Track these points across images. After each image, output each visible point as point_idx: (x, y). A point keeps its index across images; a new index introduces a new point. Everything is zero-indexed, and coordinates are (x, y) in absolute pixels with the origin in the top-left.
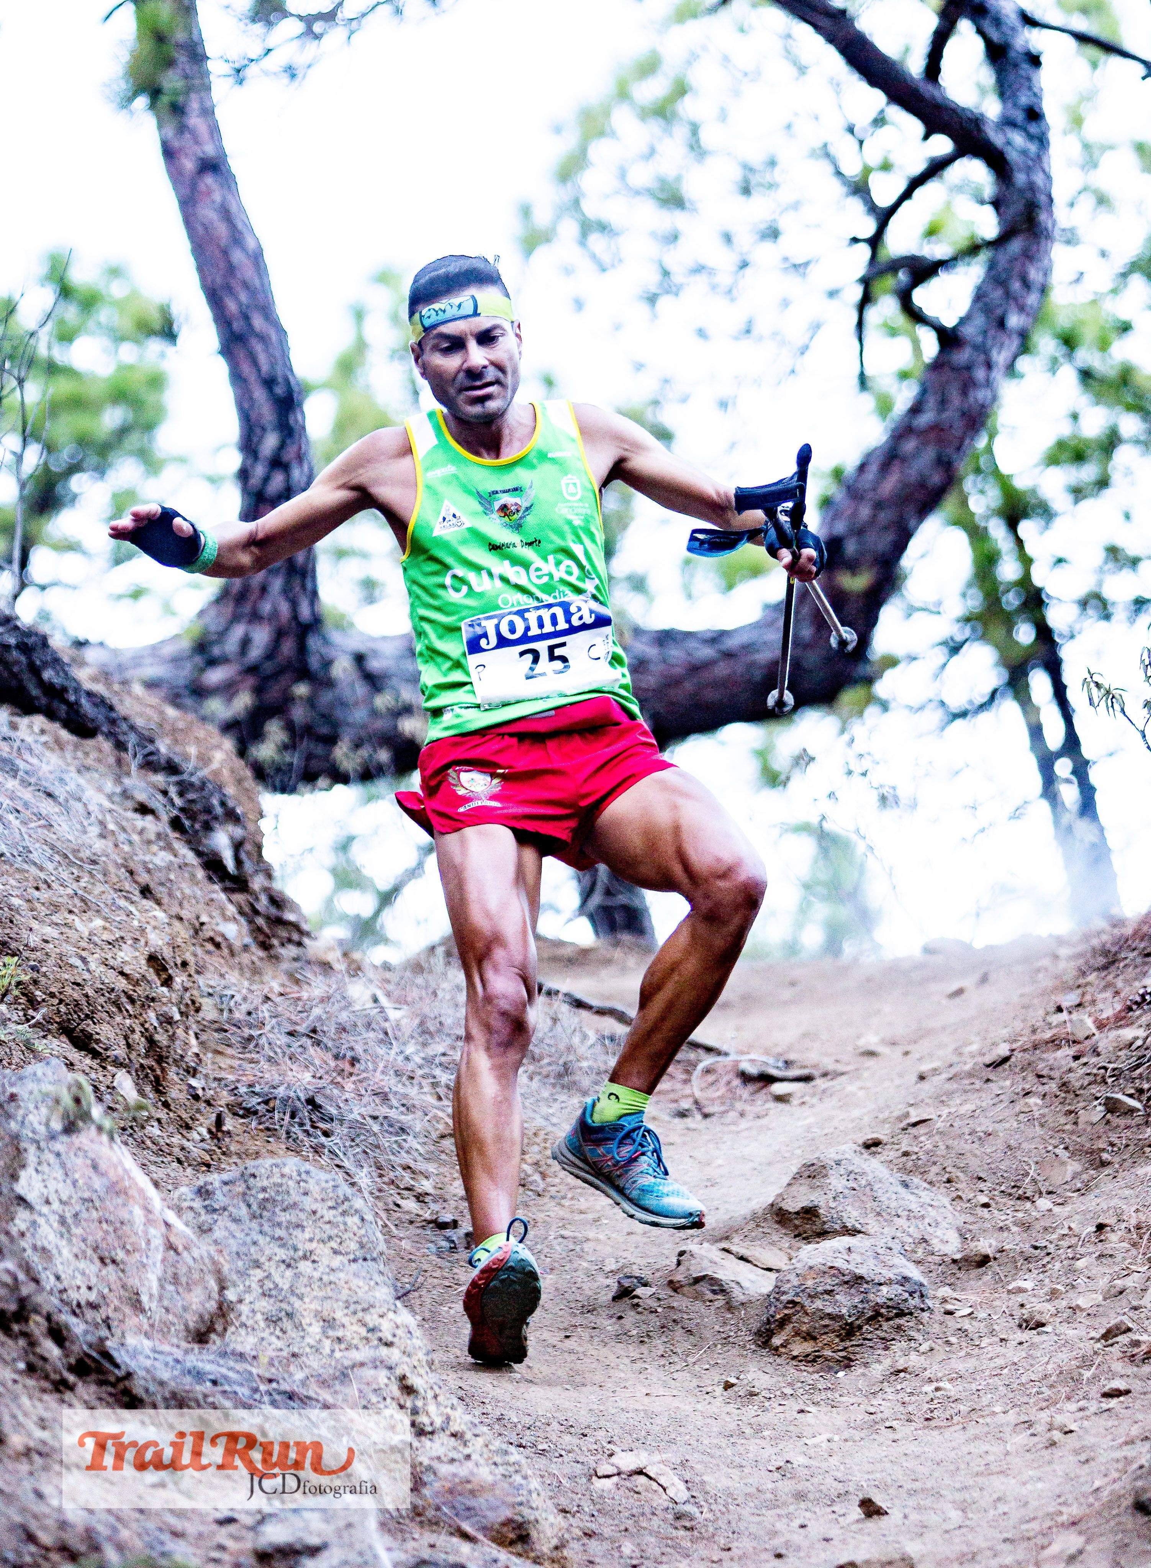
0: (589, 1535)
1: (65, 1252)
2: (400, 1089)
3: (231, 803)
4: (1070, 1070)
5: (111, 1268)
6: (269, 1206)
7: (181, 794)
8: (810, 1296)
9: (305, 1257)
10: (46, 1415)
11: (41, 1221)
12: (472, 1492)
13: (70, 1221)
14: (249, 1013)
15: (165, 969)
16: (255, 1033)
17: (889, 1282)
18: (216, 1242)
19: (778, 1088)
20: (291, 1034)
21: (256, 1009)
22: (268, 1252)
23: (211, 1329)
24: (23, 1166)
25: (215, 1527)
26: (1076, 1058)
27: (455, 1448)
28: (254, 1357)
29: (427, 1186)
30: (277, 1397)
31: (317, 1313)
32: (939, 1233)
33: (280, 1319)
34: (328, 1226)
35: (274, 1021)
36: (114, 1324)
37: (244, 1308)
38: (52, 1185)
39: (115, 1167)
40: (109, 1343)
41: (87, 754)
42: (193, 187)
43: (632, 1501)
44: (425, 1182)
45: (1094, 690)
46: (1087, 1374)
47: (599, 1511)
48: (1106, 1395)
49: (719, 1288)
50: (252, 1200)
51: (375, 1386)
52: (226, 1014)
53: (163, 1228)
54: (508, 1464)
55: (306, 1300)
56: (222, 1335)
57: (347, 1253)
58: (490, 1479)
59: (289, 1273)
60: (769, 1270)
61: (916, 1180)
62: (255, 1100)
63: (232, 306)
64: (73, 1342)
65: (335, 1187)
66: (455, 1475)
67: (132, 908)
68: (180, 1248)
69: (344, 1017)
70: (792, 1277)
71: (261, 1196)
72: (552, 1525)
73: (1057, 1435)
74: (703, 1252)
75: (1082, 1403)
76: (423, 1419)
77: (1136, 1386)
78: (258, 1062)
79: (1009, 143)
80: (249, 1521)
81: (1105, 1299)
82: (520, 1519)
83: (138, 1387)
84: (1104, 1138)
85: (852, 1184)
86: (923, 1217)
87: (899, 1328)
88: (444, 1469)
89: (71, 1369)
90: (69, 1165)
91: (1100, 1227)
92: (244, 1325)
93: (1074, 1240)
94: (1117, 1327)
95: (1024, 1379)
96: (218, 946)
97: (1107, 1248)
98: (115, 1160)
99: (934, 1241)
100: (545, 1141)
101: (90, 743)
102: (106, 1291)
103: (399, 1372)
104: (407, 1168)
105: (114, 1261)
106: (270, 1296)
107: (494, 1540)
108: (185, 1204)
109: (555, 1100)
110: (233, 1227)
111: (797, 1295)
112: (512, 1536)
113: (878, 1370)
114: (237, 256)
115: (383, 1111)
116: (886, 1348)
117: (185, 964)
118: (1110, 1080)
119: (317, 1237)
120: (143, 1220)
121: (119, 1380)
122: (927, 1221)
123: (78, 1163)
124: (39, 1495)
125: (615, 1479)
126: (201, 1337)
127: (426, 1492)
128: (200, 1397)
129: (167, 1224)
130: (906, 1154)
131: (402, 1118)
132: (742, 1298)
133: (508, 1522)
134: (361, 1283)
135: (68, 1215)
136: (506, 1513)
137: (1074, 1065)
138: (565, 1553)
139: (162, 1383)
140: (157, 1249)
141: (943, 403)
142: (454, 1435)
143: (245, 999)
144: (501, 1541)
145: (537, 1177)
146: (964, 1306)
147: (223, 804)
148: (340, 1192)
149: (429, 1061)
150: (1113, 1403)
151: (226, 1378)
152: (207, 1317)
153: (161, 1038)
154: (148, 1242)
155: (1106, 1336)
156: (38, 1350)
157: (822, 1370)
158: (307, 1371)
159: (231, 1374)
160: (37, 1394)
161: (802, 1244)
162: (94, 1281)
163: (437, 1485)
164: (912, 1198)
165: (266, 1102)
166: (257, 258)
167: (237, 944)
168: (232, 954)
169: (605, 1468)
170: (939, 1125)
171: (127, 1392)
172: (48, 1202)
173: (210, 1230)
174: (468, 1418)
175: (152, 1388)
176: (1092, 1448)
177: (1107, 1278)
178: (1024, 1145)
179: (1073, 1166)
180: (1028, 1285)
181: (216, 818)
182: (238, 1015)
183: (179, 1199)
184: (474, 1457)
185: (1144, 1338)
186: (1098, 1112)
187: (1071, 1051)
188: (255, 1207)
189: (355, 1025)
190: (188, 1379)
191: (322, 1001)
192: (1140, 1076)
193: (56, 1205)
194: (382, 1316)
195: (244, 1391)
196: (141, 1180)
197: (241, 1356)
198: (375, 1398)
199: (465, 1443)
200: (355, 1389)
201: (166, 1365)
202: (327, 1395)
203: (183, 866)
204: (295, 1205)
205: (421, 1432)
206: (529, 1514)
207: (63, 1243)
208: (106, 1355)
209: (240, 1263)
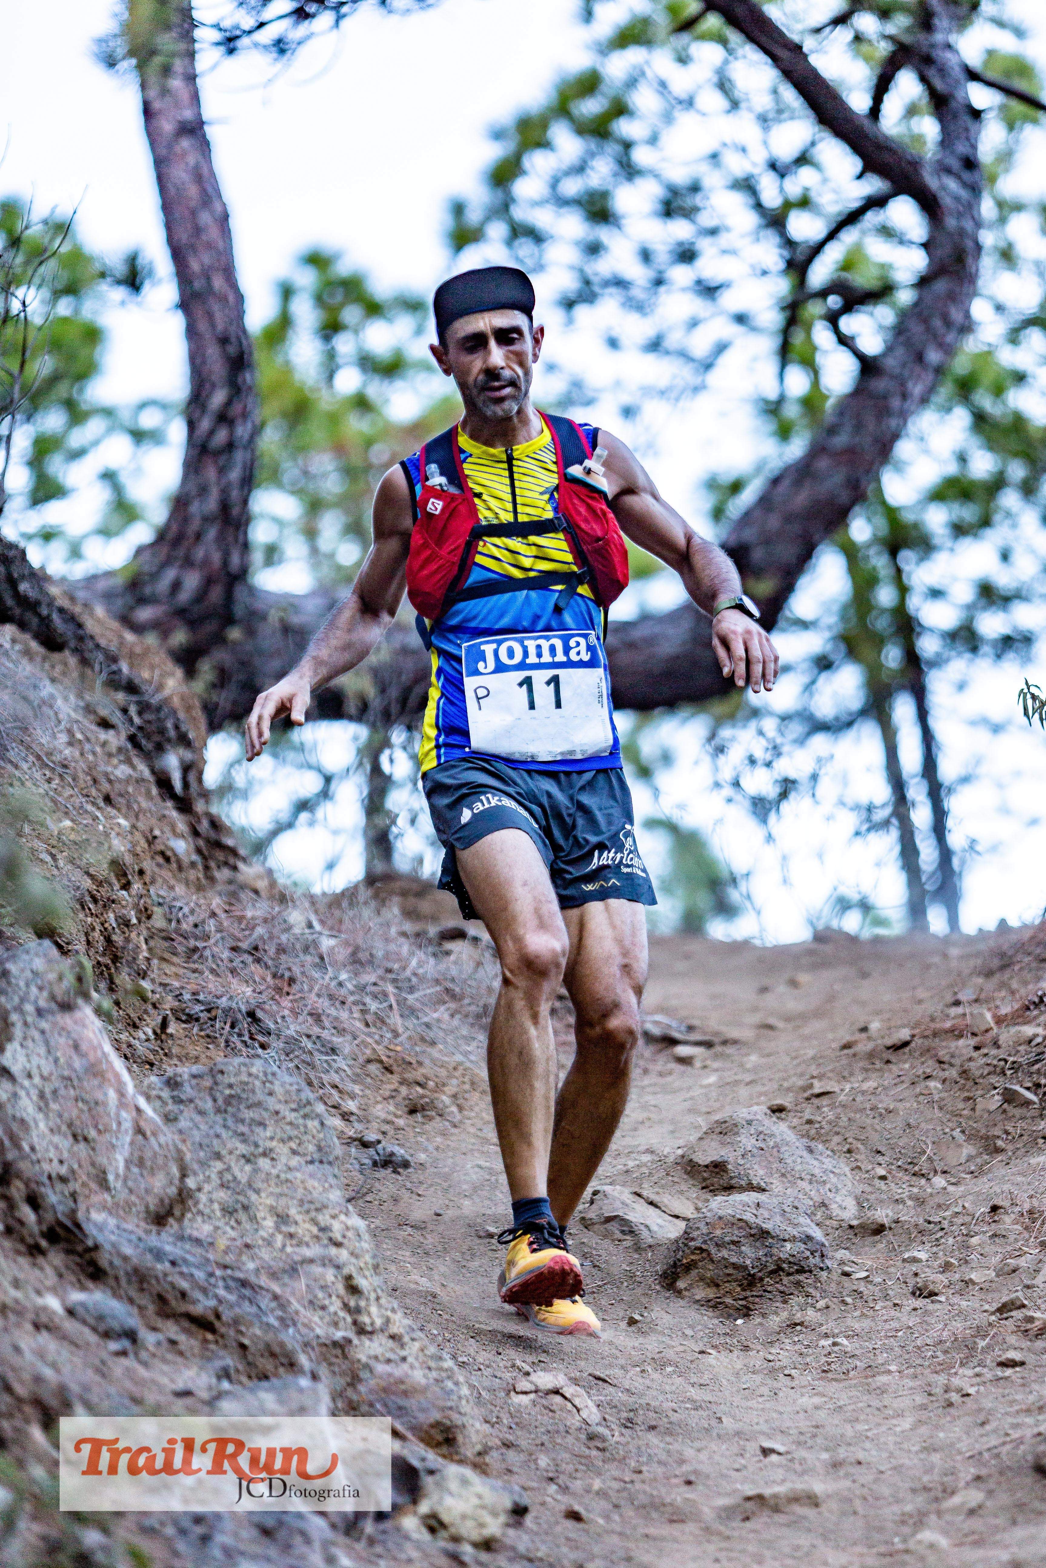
0: (508, 1445)
1: (42, 1125)
2: (333, 1012)
3: (183, 728)
4: (970, 1059)
5: (82, 1145)
6: (234, 1102)
7: (140, 713)
8: (717, 1245)
9: (264, 1154)
10: (21, 1276)
11: (22, 1093)
12: (405, 1393)
13: (48, 1095)
14: (196, 926)
15: (125, 875)
16: (200, 944)
17: (793, 1240)
18: (180, 1132)
19: (682, 1050)
20: (234, 949)
21: (203, 922)
22: (229, 1146)
23: (170, 1213)
24: (10, 1039)
25: (171, 1398)
26: (977, 1048)
27: (392, 1350)
28: (211, 1244)
29: (351, 1105)
30: (232, 1284)
31: (272, 1209)
32: (838, 1199)
33: (236, 1211)
34: (288, 1128)
35: (219, 935)
36: (80, 1199)
37: (203, 1197)
38: (35, 1061)
39: (94, 1048)
40: (81, 1215)
41: (53, 667)
42: (170, 147)
43: (545, 1419)
44: (350, 1103)
45: (1030, 702)
46: (982, 1344)
47: (517, 1424)
48: (1003, 1364)
49: (628, 1229)
50: (218, 1094)
51: (322, 1283)
52: (174, 924)
53: (134, 1113)
54: (441, 1369)
55: (263, 1195)
56: (180, 1220)
57: (305, 1155)
58: (423, 1381)
59: (248, 1168)
60: (677, 1217)
61: (820, 1147)
62: (198, 1008)
63: (195, 265)
64: (45, 1210)
65: (299, 1091)
66: (390, 1375)
67: (99, 814)
68: (148, 1133)
69: (284, 938)
70: (702, 1225)
71: (227, 1092)
72: (477, 1432)
73: (955, 1397)
74: (616, 1194)
75: (978, 1369)
76: (365, 1319)
77: (1030, 1359)
78: (201, 973)
79: (943, 188)
80: (205, 1395)
81: (998, 1276)
82: (448, 1423)
83: (103, 1260)
84: (1000, 1126)
85: (760, 1144)
86: (824, 1182)
87: (798, 1284)
88: (381, 1368)
89: (44, 1235)
90: (52, 1043)
91: (995, 1209)
92: (200, 1213)
93: (967, 1219)
94: (1012, 1302)
95: (919, 1342)
96: (167, 860)
97: (1000, 1228)
98: (95, 1042)
99: (834, 1206)
100: (463, 1075)
101: (56, 656)
102: (76, 1166)
103: (346, 1271)
104: (335, 1087)
105: (86, 1139)
106: (228, 1188)
107: (422, 1440)
108: (154, 1093)
109: (474, 1039)
110: (198, 1118)
111: (705, 1242)
112: (440, 1438)
113: (775, 1321)
114: (205, 218)
115: (316, 1030)
116: (785, 1302)
117: (141, 872)
118: (1009, 1073)
119: (278, 1137)
120: (116, 1102)
121: (89, 1250)
122: (828, 1186)
123: (61, 1042)
124: (17, 1349)
125: (532, 1396)
126: (159, 1219)
127: (362, 1388)
128: (161, 1275)
129: (138, 1110)
130: (809, 1122)
131: (334, 1039)
132: (650, 1241)
133: (437, 1424)
134: (316, 1184)
135: (47, 1090)
136: (436, 1416)
137: (975, 1054)
138: (488, 1459)
139: (126, 1259)
140: (126, 1131)
141: (859, 427)
142: (393, 1337)
143: (192, 912)
144: (428, 1441)
145: (454, 1109)
146: (861, 1270)
147: (177, 727)
148: (303, 1096)
149: (361, 988)
150: (1009, 1372)
151: (185, 1261)
152: (167, 1201)
153: (118, 938)
154: (119, 1124)
155: (1000, 1310)
156: (17, 1214)
157: (722, 1316)
158: (258, 1262)
159: (188, 1257)
160: (11, 1254)
161: (708, 1196)
162: (66, 1155)
163: (372, 1382)
164: (815, 1163)
165: (209, 1011)
166: (223, 220)
167: (186, 860)
168: (180, 868)
169: (524, 1384)
170: (842, 1098)
171: (93, 1263)
172: (29, 1076)
173: (176, 1119)
174: (407, 1322)
175: (117, 1262)
176: (990, 1412)
177: (999, 1257)
178: (923, 1125)
179: (968, 1150)
180: (923, 1256)
181: (169, 740)
182: (184, 926)
183: (149, 1087)
184: (410, 1359)
185: (1038, 1315)
186: (996, 1101)
187: (973, 1042)
188: (220, 1101)
189: (294, 948)
190: (149, 1257)
191: (265, 921)
192: (1038, 1072)
193: (37, 1080)
194: (334, 1217)
195: (200, 1275)
196: (118, 1064)
197: (198, 1242)
198: (320, 1295)
199: (402, 1346)
200: (302, 1284)
201: (130, 1241)
202: (276, 1288)
203: (140, 781)
204: (259, 1104)
205: (361, 1331)
206: (457, 1419)
207: (40, 1116)
208: (78, 1226)
209: (202, 1154)
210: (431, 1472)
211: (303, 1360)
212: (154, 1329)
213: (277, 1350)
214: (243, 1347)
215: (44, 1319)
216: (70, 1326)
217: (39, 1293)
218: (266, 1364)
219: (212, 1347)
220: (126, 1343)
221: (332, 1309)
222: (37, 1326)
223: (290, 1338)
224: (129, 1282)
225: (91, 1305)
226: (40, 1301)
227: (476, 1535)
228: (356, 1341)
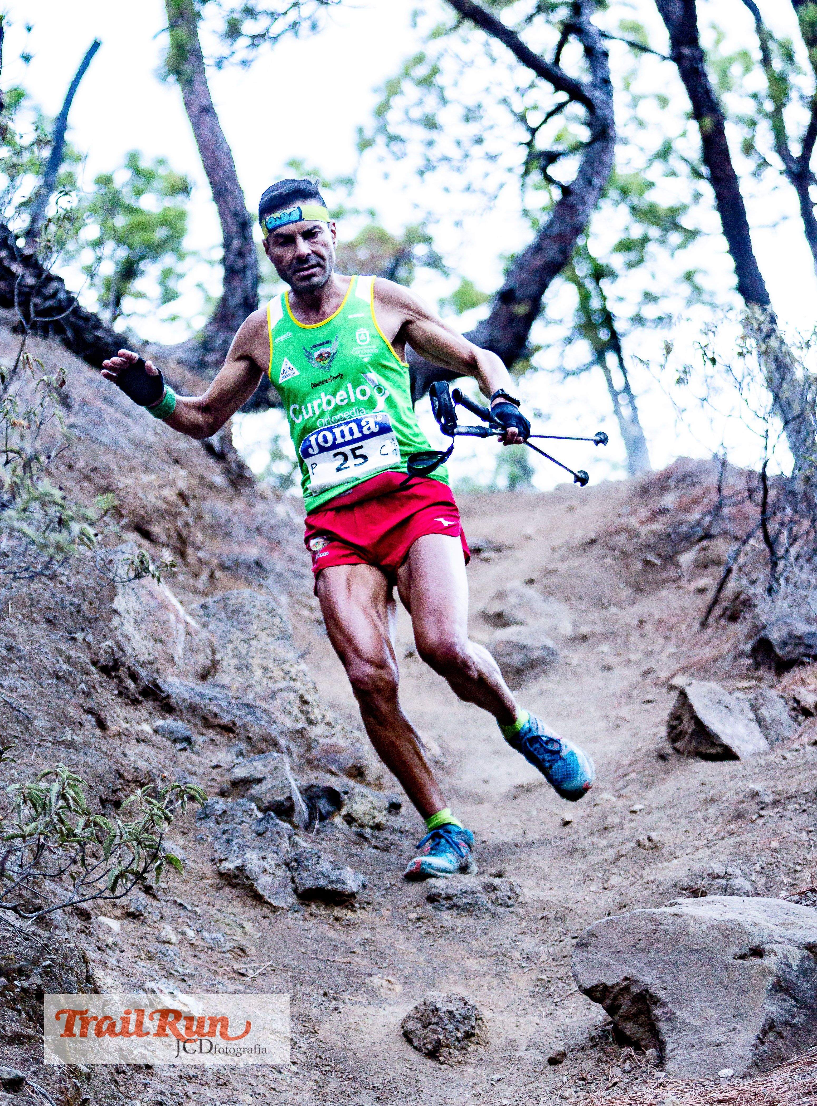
1: (137, 637)
4: (625, 545)
5: (159, 644)
6: (236, 613)
9: (253, 638)
10: (128, 716)
11: (125, 622)
12: (336, 752)
13: (139, 621)
14: (226, 521)
15: (186, 499)
17: (537, 649)
18: (210, 631)
19: (484, 555)
20: (247, 530)
21: (230, 518)
22: (236, 636)
23: (208, 673)
24: (116, 595)
25: (211, 770)
26: (628, 539)
27: (327, 731)
28: (230, 687)
30: (241, 706)
31: (260, 666)
32: (562, 624)
33: (242, 668)
34: (264, 623)
35: (239, 524)
36: (161, 672)
37: (224, 663)
38: (130, 604)
39: (161, 594)
40: (158, 681)
42: (199, 119)
46: (635, 692)
48: (644, 703)
50: (228, 610)
51: (288, 700)
52: (215, 521)
53: (185, 625)
54: (353, 738)
55: (255, 659)
56: (214, 676)
57: (274, 636)
58: (344, 745)
59: (246, 646)
61: (551, 599)
62: (230, 562)
63: (217, 178)
64: (141, 680)
65: (268, 603)
66: (327, 744)
67: (169, 470)
68: (193, 634)
69: (273, 522)
71: (232, 608)
73: (620, 722)
75: (632, 707)
76: (312, 717)
77: (659, 698)
78: (231, 545)
79: (594, 95)
80: (227, 767)
82: (359, 765)
83: (173, 701)
84: (641, 578)
85: (519, 601)
86: (554, 617)
87: (542, 671)
88: (322, 741)
89: (140, 693)
90: (138, 594)
91: (641, 621)
92: (224, 671)
93: (627, 628)
94: (649, 670)
95: (603, 696)
96: (211, 487)
97: (644, 632)
98: (161, 591)
102: (157, 655)
103: (300, 693)
105: (161, 641)
106: (237, 657)
107: (346, 775)
108: (195, 613)
110: (219, 623)
112: (355, 773)
114: (219, 154)
115: (292, 567)
116: (537, 681)
117: (195, 497)
118: (645, 550)
119: (259, 628)
120: (175, 620)
121: (163, 698)
122: (556, 618)
123: (143, 592)
124: (125, 755)
126: (204, 677)
127: (314, 752)
128: (203, 706)
129: (187, 623)
130: (546, 587)
133: (354, 766)
134: (281, 650)
135: (138, 619)
136: (352, 762)
137: (627, 542)
139: (185, 700)
140: (182, 634)
141: (562, 222)
142: (327, 724)
143: (224, 513)
144: (349, 775)
146: (575, 660)
150: (647, 707)
151: (216, 697)
152: (206, 667)
153: (184, 532)
154: (177, 631)
155: (644, 674)
156: (124, 684)
158: (255, 693)
159: (219, 696)
160: (124, 706)
161: (496, 629)
162: (151, 650)
163: (319, 749)
164: (548, 607)
165: (235, 564)
166: (229, 154)
167: (221, 487)
168: (218, 492)
170: (561, 572)
171: (167, 704)
172: (128, 612)
173: (207, 625)
175: (180, 702)
176: (637, 728)
177: (644, 646)
179: (627, 592)
180: (605, 650)
182: (220, 522)
183: (194, 610)
184: (337, 735)
185: (662, 674)
186: (638, 565)
187: (626, 536)
188: (229, 613)
189: (278, 526)
190: (197, 698)
191: (262, 514)
193: (132, 614)
194: (292, 666)
195: (224, 704)
196: (174, 601)
197: (223, 687)
198: (288, 707)
199: (332, 728)
200: (278, 702)
201: (186, 691)
202: (265, 705)
203: (194, 450)
204: (248, 613)
205: (311, 722)
206: (363, 762)
207: (136, 632)
208: (157, 686)
209: (222, 642)
210: (346, 793)
211: (282, 742)
212: (203, 734)
213: (267, 738)
214: (249, 738)
215: (141, 737)
216: (156, 739)
217: (139, 724)
218: (262, 745)
219: (233, 740)
220: (185, 744)
221: (294, 713)
222: (138, 741)
223: (273, 731)
224: (187, 712)
225: (166, 727)
226: (139, 728)
227: (371, 823)
228: (308, 728)
